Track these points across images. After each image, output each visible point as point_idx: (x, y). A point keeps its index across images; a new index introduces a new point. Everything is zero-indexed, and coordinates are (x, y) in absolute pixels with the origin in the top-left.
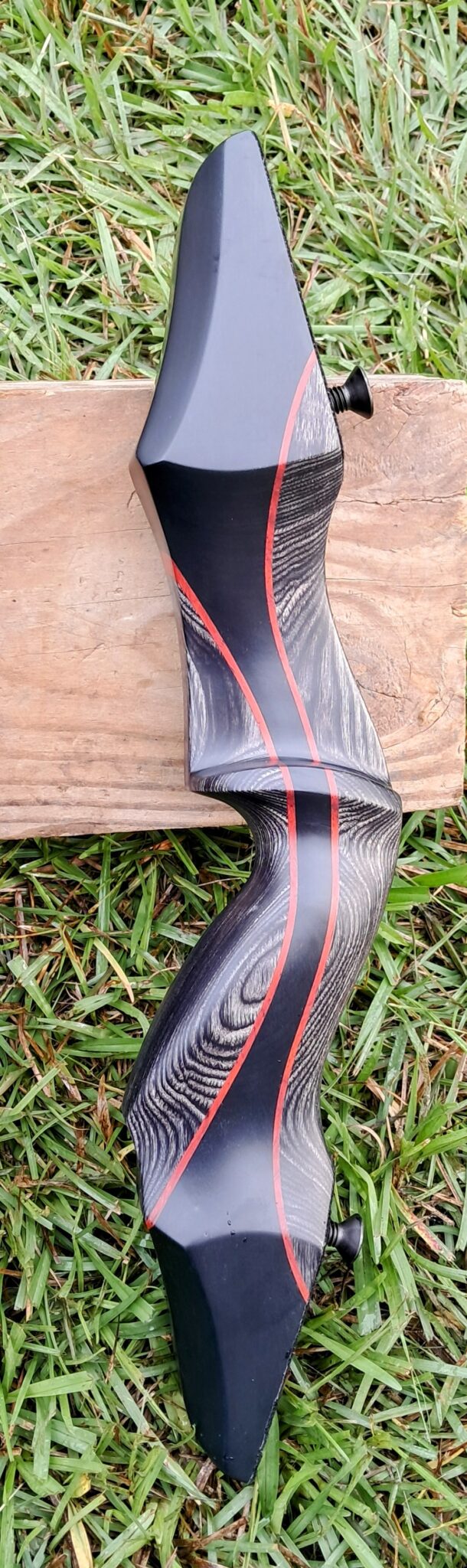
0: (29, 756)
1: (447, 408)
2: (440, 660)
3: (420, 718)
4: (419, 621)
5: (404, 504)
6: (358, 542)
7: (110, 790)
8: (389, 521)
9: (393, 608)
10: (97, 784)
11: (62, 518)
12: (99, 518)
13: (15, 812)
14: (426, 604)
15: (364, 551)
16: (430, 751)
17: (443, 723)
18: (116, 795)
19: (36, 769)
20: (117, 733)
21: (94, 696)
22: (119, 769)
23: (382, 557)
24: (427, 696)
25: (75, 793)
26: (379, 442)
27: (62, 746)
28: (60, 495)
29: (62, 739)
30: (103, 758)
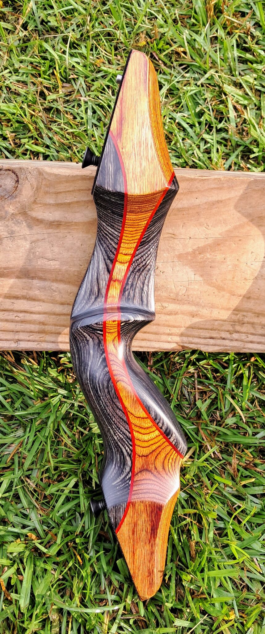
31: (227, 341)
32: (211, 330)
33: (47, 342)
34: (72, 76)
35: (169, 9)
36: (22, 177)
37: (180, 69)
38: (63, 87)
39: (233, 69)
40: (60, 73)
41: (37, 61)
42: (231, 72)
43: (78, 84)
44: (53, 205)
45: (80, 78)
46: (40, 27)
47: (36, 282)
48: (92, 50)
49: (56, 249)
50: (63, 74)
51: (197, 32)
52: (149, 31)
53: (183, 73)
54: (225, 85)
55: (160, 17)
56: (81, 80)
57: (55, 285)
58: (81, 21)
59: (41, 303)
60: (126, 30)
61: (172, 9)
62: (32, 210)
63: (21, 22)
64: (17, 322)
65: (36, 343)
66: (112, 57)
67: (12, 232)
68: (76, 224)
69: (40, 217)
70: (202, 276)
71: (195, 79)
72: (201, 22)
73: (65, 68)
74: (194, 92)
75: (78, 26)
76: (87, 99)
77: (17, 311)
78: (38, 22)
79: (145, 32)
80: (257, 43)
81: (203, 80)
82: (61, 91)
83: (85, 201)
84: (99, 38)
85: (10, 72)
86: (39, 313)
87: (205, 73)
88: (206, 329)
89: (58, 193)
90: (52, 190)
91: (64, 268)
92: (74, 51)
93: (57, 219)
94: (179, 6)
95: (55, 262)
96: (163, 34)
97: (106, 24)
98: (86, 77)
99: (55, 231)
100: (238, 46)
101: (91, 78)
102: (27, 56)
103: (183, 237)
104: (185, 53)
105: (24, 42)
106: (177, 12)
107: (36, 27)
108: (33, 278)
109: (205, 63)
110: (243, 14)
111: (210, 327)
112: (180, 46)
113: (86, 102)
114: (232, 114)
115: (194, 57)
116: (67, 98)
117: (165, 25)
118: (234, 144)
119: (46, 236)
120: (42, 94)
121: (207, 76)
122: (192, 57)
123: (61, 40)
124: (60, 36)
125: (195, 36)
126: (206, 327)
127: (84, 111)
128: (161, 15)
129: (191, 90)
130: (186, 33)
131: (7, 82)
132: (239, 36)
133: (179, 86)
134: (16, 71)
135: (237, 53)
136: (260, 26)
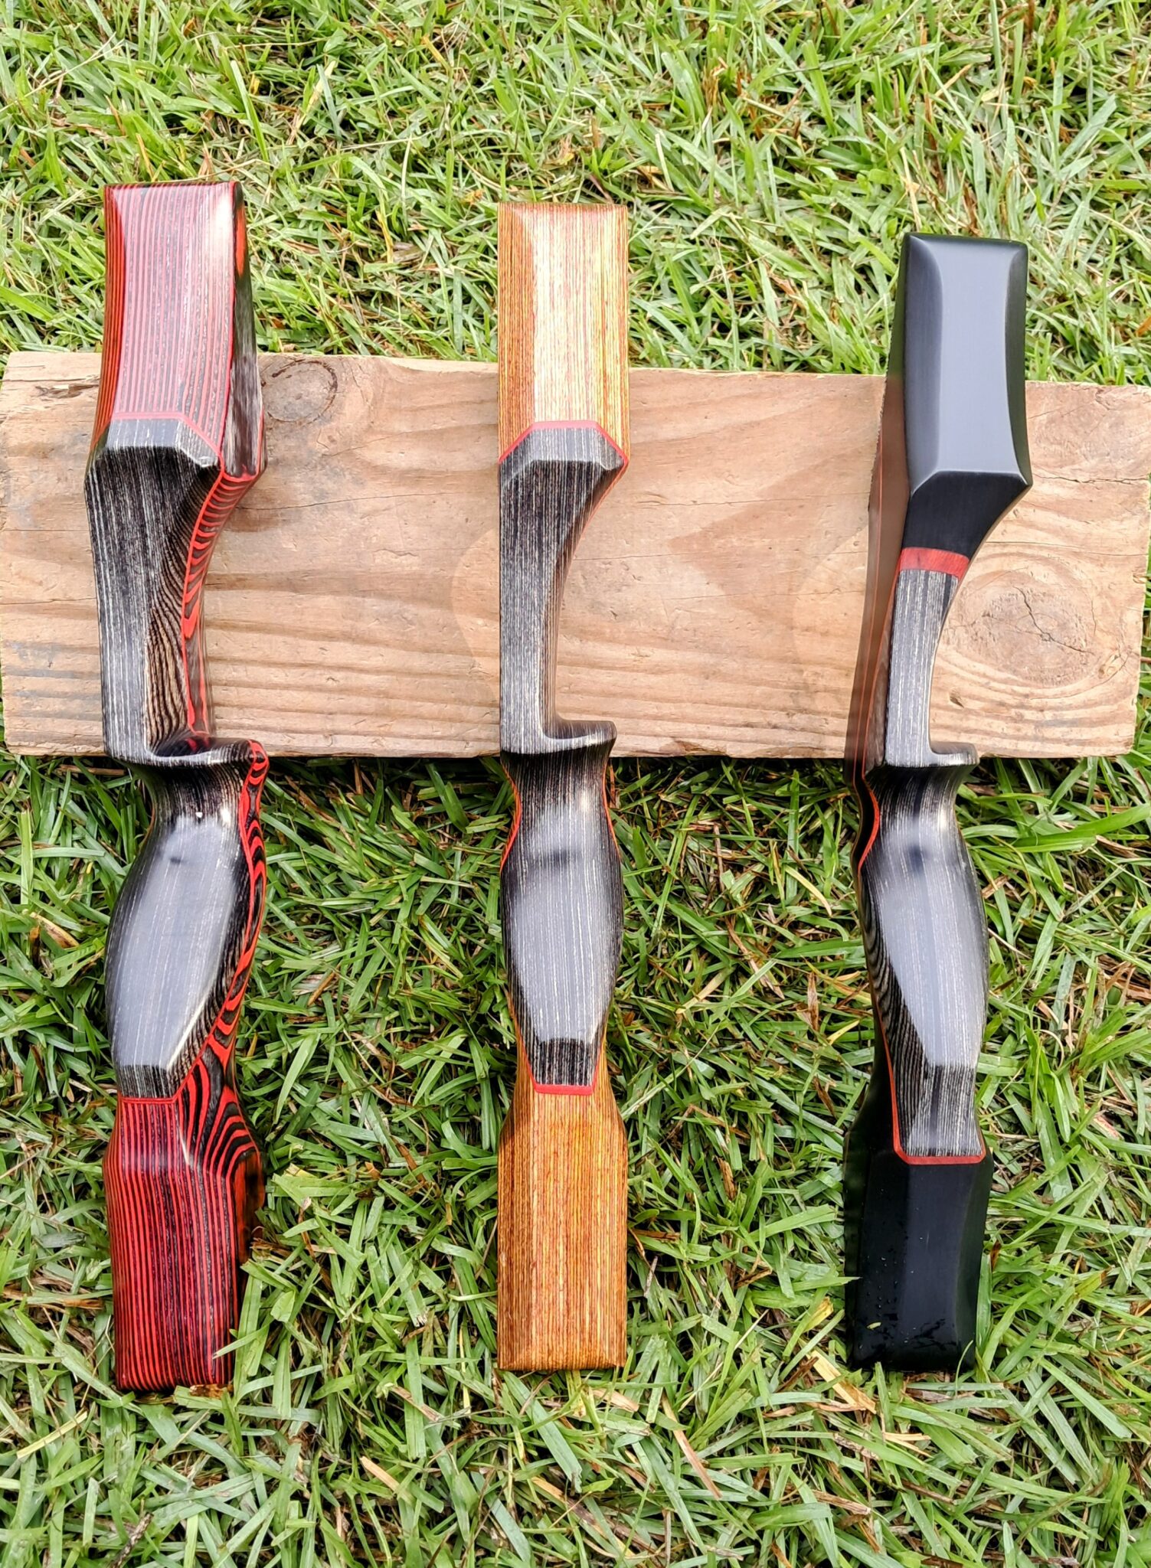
1: (1139, 406)
2: (1121, 620)
3: (1101, 671)
4: (1106, 584)
5: (1098, 483)
6: (1059, 512)
7: (830, 719)
8: (1085, 497)
9: (1084, 572)
11: (818, 480)
12: (848, 481)
13: (749, 733)
14: (1113, 570)
15: (1063, 521)
16: (1108, 702)
17: (1120, 677)
19: (770, 696)
20: (840, 668)
21: (825, 634)
23: (1077, 526)
24: (1107, 652)
25: (800, 720)
26: (1081, 430)
27: (794, 677)
28: (818, 461)
29: (794, 670)
30: (826, 690)
31: (783, 732)
32: (747, 707)
33: (395, 736)
34: (414, 227)
35: (622, 92)
36: (342, 376)
37: (650, 211)
38: (395, 250)
39: (767, 208)
40: (389, 220)
41: (337, 195)
42: (763, 215)
43: (429, 242)
44: (407, 435)
45: (433, 230)
46: (339, 131)
47: (372, 604)
48: (456, 175)
49: (413, 530)
50: (396, 225)
51: (685, 134)
52: (578, 133)
53: (656, 217)
54: (751, 237)
55: (601, 105)
56: (435, 234)
57: (412, 610)
58: (431, 117)
59: (383, 650)
60: (530, 134)
61: (627, 90)
62: (364, 445)
63: (298, 122)
64: (331, 691)
65: (371, 739)
66: (501, 189)
67: (324, 494)
68: (456, 475)
69: (379, 463)
70: (722, 586)
71: (684, 231)
72: (693, 114)
73: (400, 211)
74: (685, 253)
75: (424, 127)
76: (450, 271)
77: (330, 668)
78: (337, 120)
79: (570, 137)
80: (817, 154)
81: (701, 228)
82: (393, 260)
83: (473, 427)
84: (471, 150)
85: (279, 221)
86: (378, 671)
87: (706, 217)
88: (736, 705)
89: (415, 410)
90: (406, 404)
91: (431, 570)
92: (417, 175)
93: (415, 467)
94: (643, 86)
95: (411, 560)
96: (611, 140)
97: (484, 121)
98: (444, 230)
99: (412, 492)
100: (775, 162)
101: (456, 230)
102: (316, 185)
103: (679, 500)
104: (660, 177)
105: (306, 161)
106: (639, 96)
107: (330, 131)
108: (365, 593)
109: (705, 196)
110: (783, 98)
111: (745, 701)
112: (650, 163)
113: (449, 279)
114: (770, 298)
115: (680, 187)
116: (407, 272)
117: (614, 122)
118: (777, 360)
119: (392, 502)
120: (351, 266)
121: (710, 221)
122: (675, 187)
123: (388, 155)
124: (384, 146)
125: (680, 142)
126: (736, 700)
127: (445, 296)
128: (603, 101)
129: (678, 251)
130: (660, 136)
131: (275, 240)
132: (778, 141)
133: (649, 244)
134: (293, 219)
135: (774, 176)
136: (822, 121)
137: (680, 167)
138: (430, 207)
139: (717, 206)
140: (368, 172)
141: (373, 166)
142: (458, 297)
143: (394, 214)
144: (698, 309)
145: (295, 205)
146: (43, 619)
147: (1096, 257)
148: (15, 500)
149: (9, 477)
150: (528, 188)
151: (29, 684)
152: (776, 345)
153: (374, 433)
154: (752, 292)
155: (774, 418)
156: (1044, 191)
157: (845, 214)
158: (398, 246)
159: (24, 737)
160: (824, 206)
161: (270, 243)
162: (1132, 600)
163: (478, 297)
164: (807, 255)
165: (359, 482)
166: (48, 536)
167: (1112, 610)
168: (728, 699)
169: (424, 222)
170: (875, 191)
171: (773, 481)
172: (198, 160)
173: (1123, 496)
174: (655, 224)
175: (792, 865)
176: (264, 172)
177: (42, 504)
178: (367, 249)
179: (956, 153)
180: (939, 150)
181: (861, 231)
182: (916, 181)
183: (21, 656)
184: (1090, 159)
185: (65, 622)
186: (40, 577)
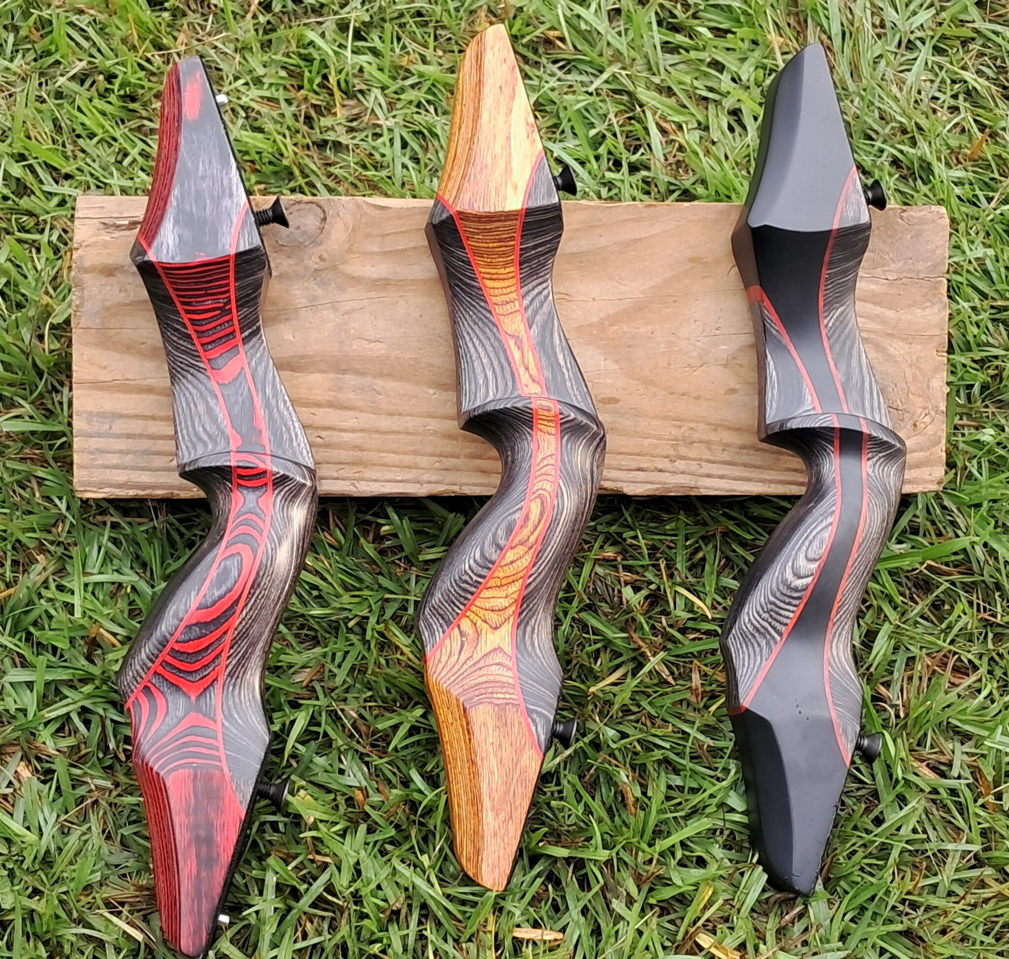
0: (654, 437)
1: (933, 221)
2: (928, 386)
3: (915, 425)
4: (914, 358)
5: (904, 281)
6: (875, 304)
7: (703, 464)
8: (894, 291)
9: (897, 348)
10: (695, 459)
11: (687, 282)
12: (710, 282)
13: (640, 475)
14: (919, 347)
15: (878, 310)
16: (922, 450)
17: (930, 430)
18: (707, 468)
19: (656, 446)
20: (710, 424)
21: (698, 398)
22: (710, 449)
23: (890, 314)
24: (920, 411)
25: (680, 465)
26: (889, 240)
27: (675, 431)
28: (687, 267)
29: (674, 426)
30: (700, 442)
137: (578, 31)
138: (371, 70)
139: (611, 63)
140: (319, 41)
141: (323, 35)
142: (398, 143)
143: (342, 77)
144: (596, 149)
145: (260, 71)
146: (106, 395)
147: (937, 94)
148: (88, 305)
149: (83, 289)
150: (453, 52)
151: (95, 443)
152: (661, 177)
153: (353, 253)
154: (641, 133)
155: (652, 236)
156: (892, 40)
157: (719, 67)
158: (346, 102)
159: (89, 484)
160: (701, 61)
161: (241, 102)
162: (936, 370)
163: (413, 144)
164: (686, 102)
165: (341, 289)
166: (111, 332)
167: (920, 378)
168: (623, 450)
169: (366, 82)
170: (746, 45)
171: (653, 283)
172: (175, 33)
173: (924, 290)
174: (559, 80)
175: (680, 585)
176: (231, 42)
177: (108, 309)
178: (320, 106)
179: (815, 10)
180: (800, 8)
181: (733, 80)
182: (781, 36)
183: (88, 423)
184: (933, 11)
185: (122, 396)
186: (105, 364)
